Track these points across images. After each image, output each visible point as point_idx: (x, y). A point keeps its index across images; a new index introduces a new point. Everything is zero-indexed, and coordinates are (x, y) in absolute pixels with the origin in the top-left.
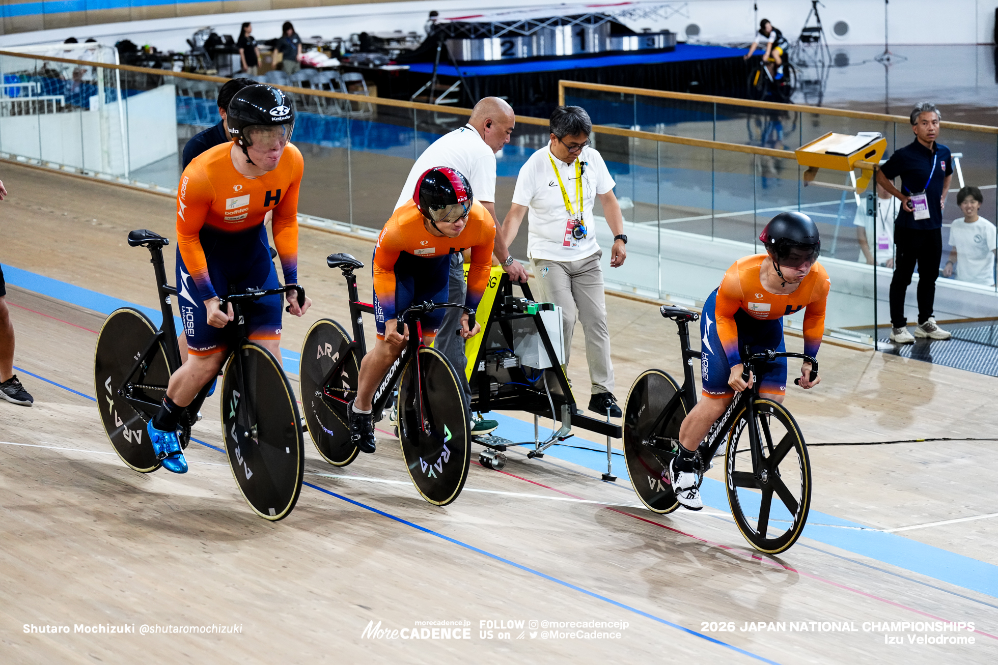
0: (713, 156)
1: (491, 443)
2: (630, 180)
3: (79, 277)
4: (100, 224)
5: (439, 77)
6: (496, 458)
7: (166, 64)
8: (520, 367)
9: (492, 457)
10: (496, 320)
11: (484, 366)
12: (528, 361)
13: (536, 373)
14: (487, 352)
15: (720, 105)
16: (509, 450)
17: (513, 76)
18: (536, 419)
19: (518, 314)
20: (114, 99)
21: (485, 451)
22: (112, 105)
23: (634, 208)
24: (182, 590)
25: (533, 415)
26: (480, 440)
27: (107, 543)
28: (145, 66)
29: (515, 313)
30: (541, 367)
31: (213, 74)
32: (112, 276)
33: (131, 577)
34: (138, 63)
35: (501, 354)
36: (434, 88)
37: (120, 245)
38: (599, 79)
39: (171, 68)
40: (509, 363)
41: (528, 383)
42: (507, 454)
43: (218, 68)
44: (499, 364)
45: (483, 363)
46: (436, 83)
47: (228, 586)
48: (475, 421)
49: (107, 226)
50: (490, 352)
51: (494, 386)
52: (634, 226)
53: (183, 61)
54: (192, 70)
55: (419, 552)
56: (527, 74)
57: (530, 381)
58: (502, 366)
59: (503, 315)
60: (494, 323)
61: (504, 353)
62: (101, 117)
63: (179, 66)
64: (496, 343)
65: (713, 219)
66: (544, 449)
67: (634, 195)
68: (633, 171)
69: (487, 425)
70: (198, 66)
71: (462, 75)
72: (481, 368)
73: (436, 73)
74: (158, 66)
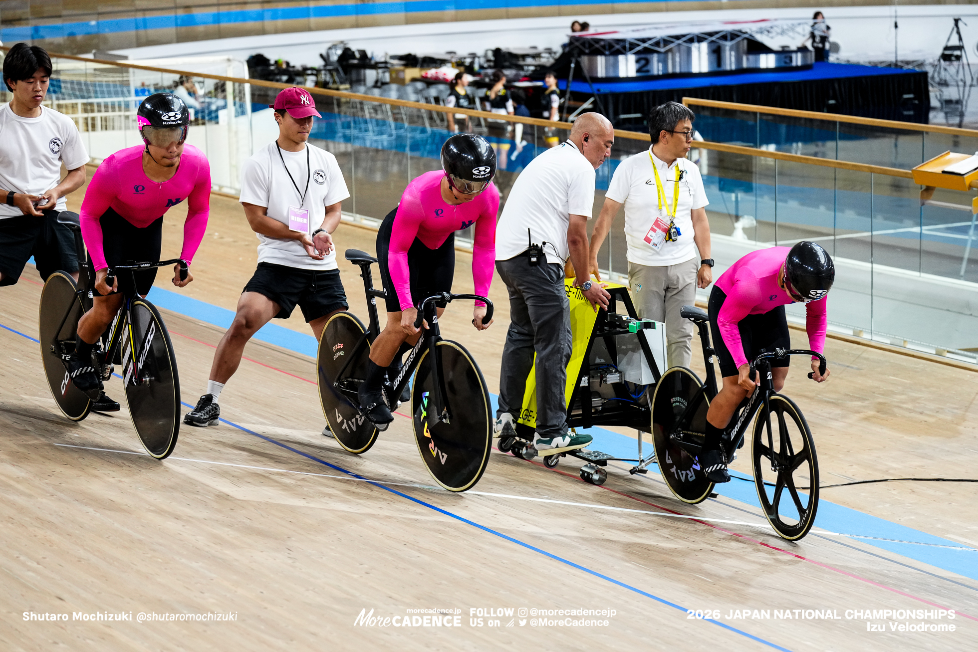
0: (835, 175)
1: (592, 458)
2: (754, 198)
3: (198, 290)
4: (222, 238)
5: (572, 93)
6: (597, 472)
7: (299, 79)
8: (623, 383)
9: (593, 472)
10: (599, 336)
11: (587, 381)
12: (631, 377)
13: (640, 389)
14: (591, 367)
15: (842, 124)
16: (609, 464)
17: (648, 93)
18: (639, 435)
19: (621, 330)
20: (243, 113)
21: (586, 466)
22: (242, 119)
23: (756, 226)
24: (262, 593)
25: (636, 431)
26: (581, 454)
27: (193, 547)
28: (277, 81)
29: (618, 329)
30: (644, 383)
31: (346, 89)
32: (231, 290)
33: (212, 580)
34: (271, 77)
35: (605, 369)
36: (567, 105)
37: (241, 259)
38: (735, 98)
39: (304, 82)
40: (612, 378)
41: (632, 399)
42: (607, 468)
43: (352, 83)
44: (602, 379)
45: (587, 378)
46: (569, 99)
47: (308, 590)
48: (570, 436)
49: (228, 239)
50: (594, 367)
51: (596, 402)
52: (756, 245)
53: (316, 75)
54: (325, 85)
55: (504, 561)
56: (662, 92)
57: (633, 396)
58: (605, 381)
59: (606, 330)
60: (596, 339)
61: (608, 369)
62: (229, 129)
63: (312, 81)
64: (599, 358)
65: (834, 240)
66: (646, 465)
67: (756, 214)
68: (756, 190)
69: (583, 440)
70: (331, 81)
71: (596, 92)
72: (584, 382)
73: (569, 90)
74: (290, 81)
